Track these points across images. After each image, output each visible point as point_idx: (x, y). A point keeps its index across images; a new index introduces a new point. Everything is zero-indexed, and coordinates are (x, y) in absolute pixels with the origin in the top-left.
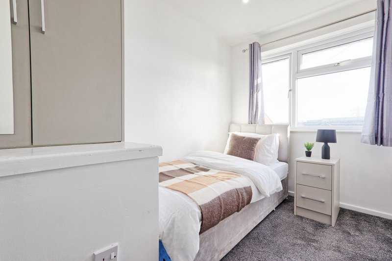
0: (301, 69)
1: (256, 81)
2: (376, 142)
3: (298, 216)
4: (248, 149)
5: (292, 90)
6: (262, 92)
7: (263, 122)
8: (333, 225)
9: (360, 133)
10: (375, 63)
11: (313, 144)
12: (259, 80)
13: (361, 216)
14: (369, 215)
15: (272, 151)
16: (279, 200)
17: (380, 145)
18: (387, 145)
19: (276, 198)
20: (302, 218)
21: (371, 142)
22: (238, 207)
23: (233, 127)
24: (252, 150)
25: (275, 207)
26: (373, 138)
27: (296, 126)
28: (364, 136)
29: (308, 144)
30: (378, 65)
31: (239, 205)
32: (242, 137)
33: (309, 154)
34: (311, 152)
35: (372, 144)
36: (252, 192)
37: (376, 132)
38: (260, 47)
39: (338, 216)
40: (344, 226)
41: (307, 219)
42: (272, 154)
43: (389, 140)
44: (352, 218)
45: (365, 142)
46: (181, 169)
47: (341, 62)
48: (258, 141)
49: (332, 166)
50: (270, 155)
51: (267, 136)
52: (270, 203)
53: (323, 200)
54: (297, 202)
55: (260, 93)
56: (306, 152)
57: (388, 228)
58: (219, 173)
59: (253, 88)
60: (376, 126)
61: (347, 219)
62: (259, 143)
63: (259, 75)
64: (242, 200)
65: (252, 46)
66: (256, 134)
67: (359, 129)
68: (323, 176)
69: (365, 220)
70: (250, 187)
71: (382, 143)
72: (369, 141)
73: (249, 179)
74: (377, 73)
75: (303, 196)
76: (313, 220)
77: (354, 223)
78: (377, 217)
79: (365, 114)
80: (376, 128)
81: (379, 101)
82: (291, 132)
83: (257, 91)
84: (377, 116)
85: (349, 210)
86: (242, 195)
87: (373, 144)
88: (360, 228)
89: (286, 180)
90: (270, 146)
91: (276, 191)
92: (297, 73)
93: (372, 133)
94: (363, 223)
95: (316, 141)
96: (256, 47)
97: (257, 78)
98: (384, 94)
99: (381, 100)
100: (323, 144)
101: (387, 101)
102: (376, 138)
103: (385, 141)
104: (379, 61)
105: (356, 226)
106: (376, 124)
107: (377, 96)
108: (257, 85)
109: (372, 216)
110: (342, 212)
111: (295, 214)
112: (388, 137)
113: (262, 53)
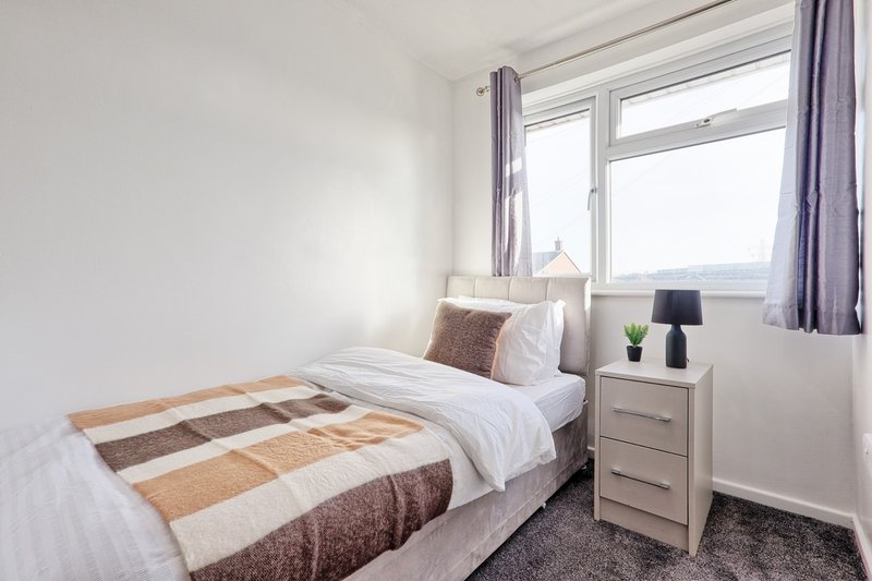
0: (618, 137)
1: (508, 166)
2: (802, 323)
3: (603, 524)
4: (476, 343)
5: (598, 191)
6: (525, 195)
7: (529, 272)
8: (693, 551)
9: (763, 299)
10: (797, 112)
11: (646, 328)
12: (517, 165)
13: (766, 518)
14: (786, 513)
15: (542, 348)
16: (558, 478)
17: (811, 331)
18: (829, 332)
19: (550, 473)
20: (612, 529)
21: (787, 321)
22: (392, 536)
23: (455, 283)
24: (489, 346)
25: (546, 497)
26: (792, 313)
27: (608, 281)
28: (770, 306)
29: (634, 328)
30: (804, 118)
31: (393, 527)
32: (463, 311)
33: (635, 354)
34: (640, 349)
35: (791, 327)
36: (451, 479)
37: (802, 295)
38: (517, 80)
39: (709, 519)
40: (722, 553)
41: (628, 531)
42: (539, 354)
43: (834, 317)
44: (743, 523)
45: (773, 323)
46: (264, 407)
47: (714, 116)
48: (503, 322)
49: (688, 388)
50: (536, 359)
51: (530, 306)
52: (528, 491)
53: (666, 483)
54: (602, 485)
55: (518, 198)
56: (629, 348)
57: (835, 556)
58: (368, 417)
59: (502, 185)
60: (801, 280)
61: (731, 528)
62: (507, 326)
63: (516, 152)
64: (409, 511)
65: (498, 77)
66: (508, 303)
67: (760, 290)
68: (667, 416)
69: (775, 531)
70: (446, 463)
71: (815, 324)
72: (782, 320)
73: (447, 436)
74: (802, 139)
75: (617, 469)
76: (642, 536)
77: (747, 540)
78: (808, 520)
79: (774, 249)
80: (801, 286)
81: (807, 215)
82: (595, 297)
83: (513, 193)
84: (801, 255)
85: (737, 500)
86: (408, 494)
87: (793, 329)
88: (763, 557)
89: (580, 424)
90: (538, 333)
91: (539, 461)
92: (609, 146)
93: (791, 299)
94: (770, 539)
95: (653, 321)
96: (508, 80)
97: (511, 161)
98: (819, 196)
99: (812, 211)
100: (668, 328)
101: (828, 212)
102: (802, 312)
103: (823, 320)
104: (807, 108)
105: (753, 551)
106: (801, 273)
107: (802, 201)
108: (511, 175)
109: (793, 516)
110: (720, 504)
111: (597, 517)
112: (832, 308)
113: (523, 96)
